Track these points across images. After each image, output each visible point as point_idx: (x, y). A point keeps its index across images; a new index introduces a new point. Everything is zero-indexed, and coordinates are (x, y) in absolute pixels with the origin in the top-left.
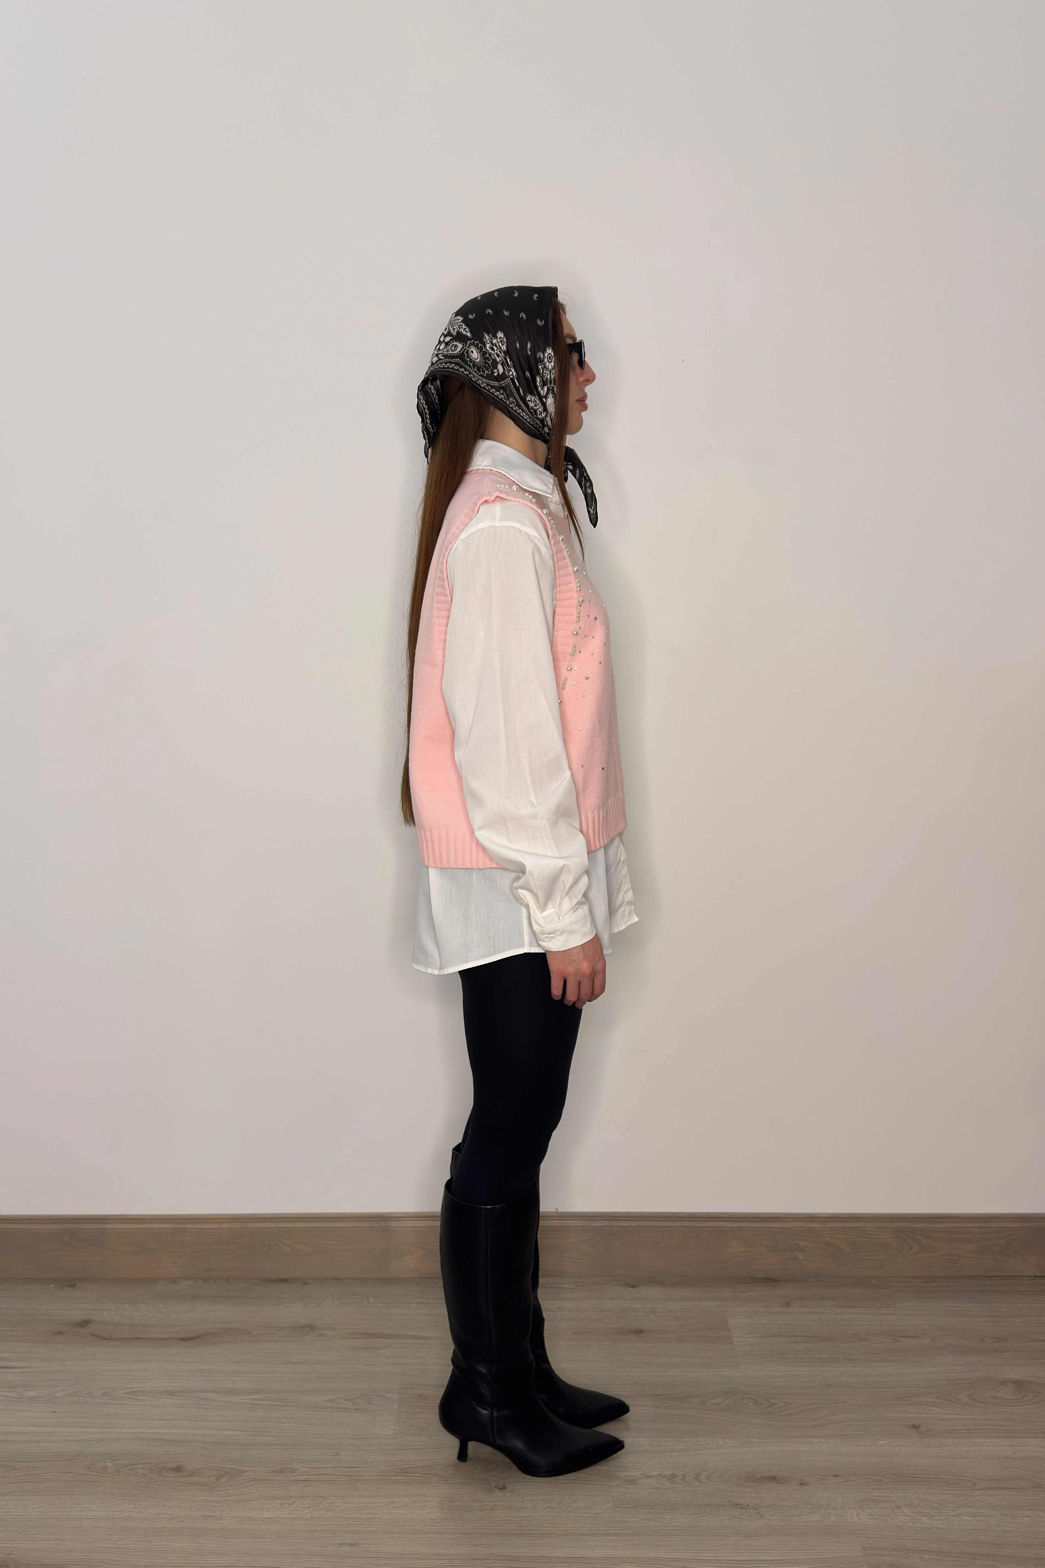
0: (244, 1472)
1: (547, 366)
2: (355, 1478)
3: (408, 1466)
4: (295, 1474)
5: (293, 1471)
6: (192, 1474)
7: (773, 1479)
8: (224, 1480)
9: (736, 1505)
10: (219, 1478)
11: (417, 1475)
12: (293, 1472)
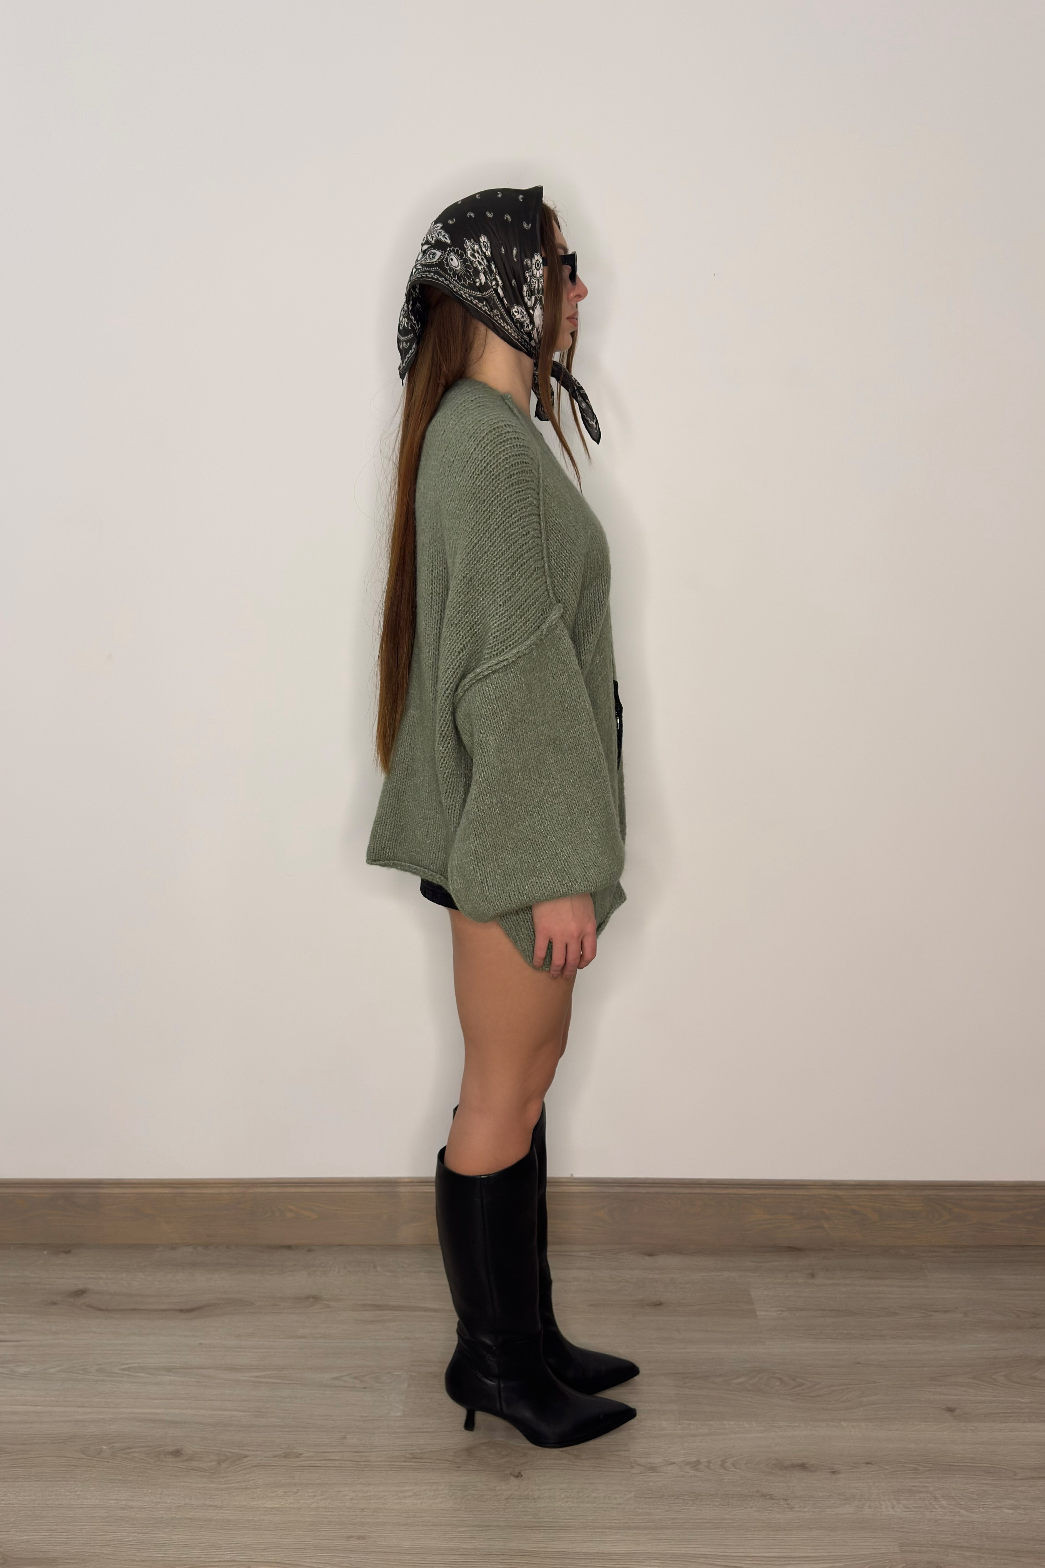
0: (246, 1456)
1: (535, 274)
2: (362, 1463)
3: (419, 1451)
4: (299, 1459)
5: (299, 1455)
6: (191, 1459)
7: (803, 1467)
8: (224, 1465)
9: (764, 1496)
10: (219, 1463)
11: (428, 1461)
12: (297, 1457)
